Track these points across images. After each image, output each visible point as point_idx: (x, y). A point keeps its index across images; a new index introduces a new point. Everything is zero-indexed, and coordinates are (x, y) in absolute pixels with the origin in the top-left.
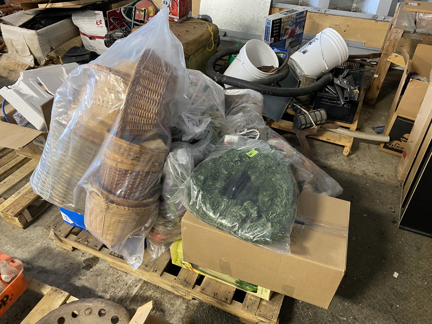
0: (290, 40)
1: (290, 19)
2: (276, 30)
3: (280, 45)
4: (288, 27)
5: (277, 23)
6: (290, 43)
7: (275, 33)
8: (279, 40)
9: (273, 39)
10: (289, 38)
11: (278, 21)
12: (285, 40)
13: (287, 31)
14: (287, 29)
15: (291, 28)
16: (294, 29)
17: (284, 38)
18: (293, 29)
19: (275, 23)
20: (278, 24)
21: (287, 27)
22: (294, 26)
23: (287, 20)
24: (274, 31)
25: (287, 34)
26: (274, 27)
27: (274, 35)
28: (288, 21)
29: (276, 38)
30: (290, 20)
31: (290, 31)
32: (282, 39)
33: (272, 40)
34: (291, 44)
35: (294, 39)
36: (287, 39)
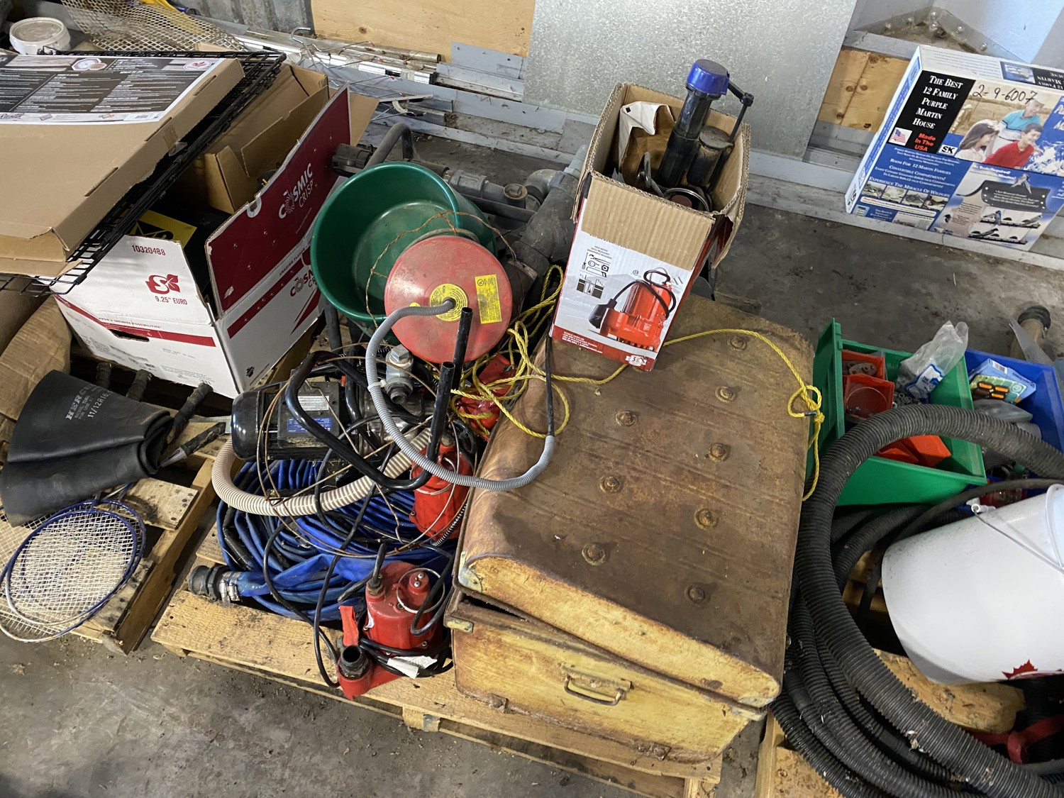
0: (993, 175)
1: (1016, 102)
2: (928, 108)
3: (934, 167)
4: (999, 127)
5: (943, 88)
6: (989, 188)
7: (923, 118)
8: (933, 150)
9: (907, 133)
10: (984, 164)
11: (949, 83)
12: (966, 164)
13: (987, 138)
14: (991, 131)
15: (1013, 135)
16: (1029, 149)
17: (963, 155)
18: (1020, 144)
19: (934, 86)
20: (946, 95)
21: (990, 123)
22: (1029, 135)
23: (1001, 98)
24: (920, 111)
25: (984, 148)
26: (926, 96)
27: (917, 122)
28: (1002, 104)
29: (921, 135)
30: (1020, 107)
31: (999, 144)
32: (948, 153)
33: (899, 134)
34: (991, 192)
35: (1012, 181)
36: (974, 165)
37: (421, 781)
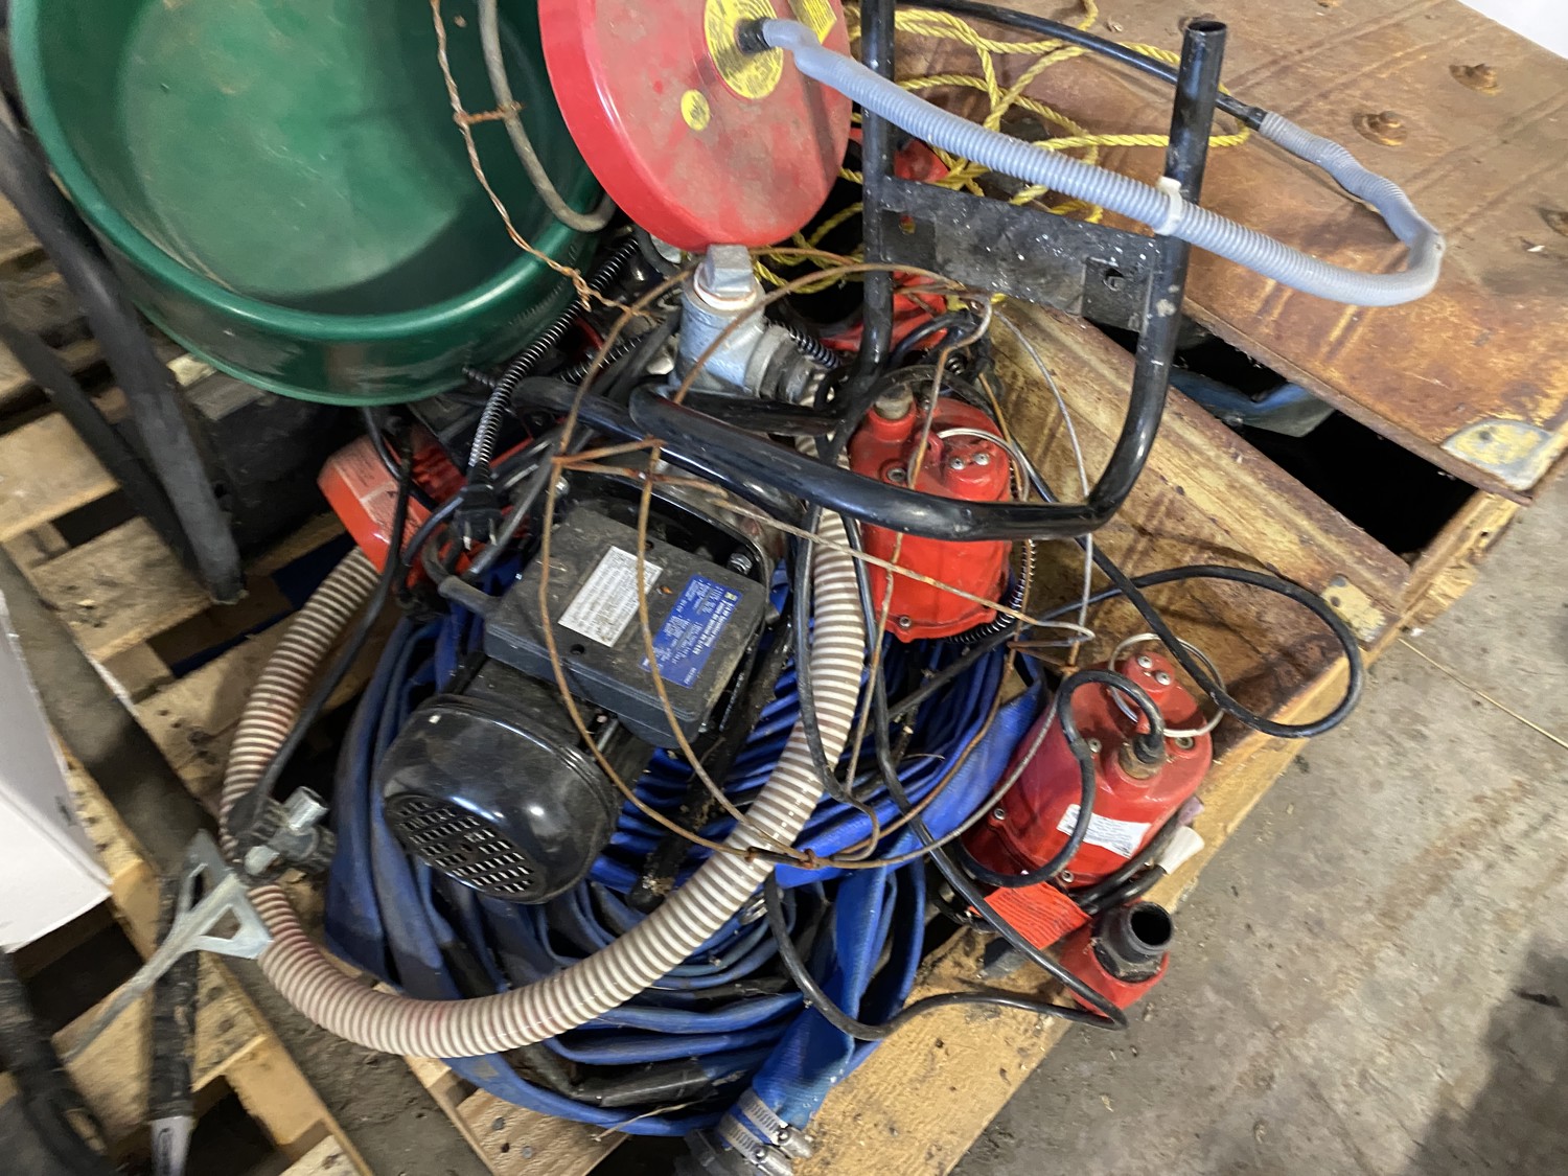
37: (1218, 990)
